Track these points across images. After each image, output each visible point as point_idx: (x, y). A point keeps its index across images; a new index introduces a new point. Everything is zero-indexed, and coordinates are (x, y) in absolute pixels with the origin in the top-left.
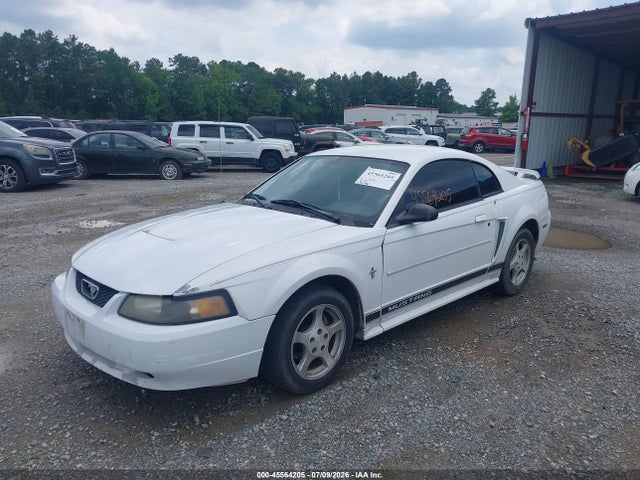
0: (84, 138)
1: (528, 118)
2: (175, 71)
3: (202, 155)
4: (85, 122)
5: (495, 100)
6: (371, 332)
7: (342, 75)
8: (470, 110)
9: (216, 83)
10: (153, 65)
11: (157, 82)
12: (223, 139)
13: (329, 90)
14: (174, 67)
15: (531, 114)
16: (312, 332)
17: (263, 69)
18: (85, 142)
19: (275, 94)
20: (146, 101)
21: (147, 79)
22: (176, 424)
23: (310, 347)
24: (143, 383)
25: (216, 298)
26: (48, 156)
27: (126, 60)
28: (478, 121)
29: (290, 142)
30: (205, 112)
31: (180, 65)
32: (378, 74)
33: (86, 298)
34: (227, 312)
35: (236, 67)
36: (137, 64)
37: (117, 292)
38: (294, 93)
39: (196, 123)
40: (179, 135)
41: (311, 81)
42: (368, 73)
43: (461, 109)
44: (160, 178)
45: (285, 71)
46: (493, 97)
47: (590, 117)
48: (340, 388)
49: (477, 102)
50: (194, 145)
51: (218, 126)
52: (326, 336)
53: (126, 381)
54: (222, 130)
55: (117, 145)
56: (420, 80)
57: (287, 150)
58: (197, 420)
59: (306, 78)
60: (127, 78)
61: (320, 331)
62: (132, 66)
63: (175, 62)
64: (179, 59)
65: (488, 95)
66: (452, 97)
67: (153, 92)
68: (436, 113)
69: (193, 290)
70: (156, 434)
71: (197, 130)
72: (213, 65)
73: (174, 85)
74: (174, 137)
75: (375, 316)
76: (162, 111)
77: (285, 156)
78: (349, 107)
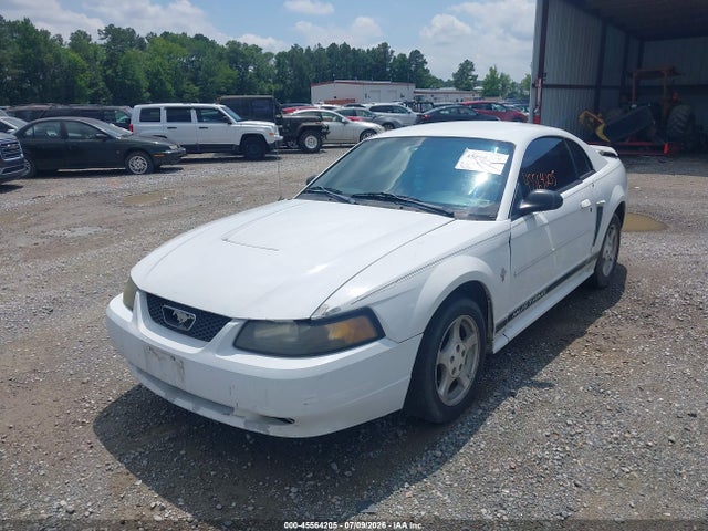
0: (27, 128)
1: (539, 90)
2: (107, 46)
3: (173, 143)
4: (18, 108)
5: (474, 73)
6: (499, 343)
7: (304, 48)
8: (448, 84)
9: (158, 59)
10: (80, 38)
11: (87, 59)
12: (195, 124)
13: (291, 66)
14: (105, 41)
15: (543, 86)
16: (452, 350)
17: (213, 42)
18: (29, 132)
19: (230, 71)
20: (75, 82)
21: (73, 55)
22: (310, 475)
23: (450, 367)
24: (275, 431)
25: (360, 318)
27: (46, 33)
28: (459, 97)
29: (273, 124)
30: (148, 94)
31: (113, 39)
32: (345, 46)
33: (172, 328)
34: (373, 335)
35: (181, 40)
36: (60, 38)
37: (230, 319)
38: (251, 69)
39: (162, 105)
40: (141, 121)
41: (269, 55)
42: (333, 45)
43: (437, 83)
44: (128, 172)
45: (239, 44)
46: (472, 69)
47: (598, 88)
48: (480, 411)
49: (454, 75)
50: (160, 132)
51: (190, 108)
52: (463, 352)
53: (251, 429)
54: (193, 113)
55: (70, 134)
56: (392, 52)
57: (271, 134)
58: (335, 466)
59: (264, 52)
60: (48, 55)
61: (458, 348)
62: (54, 40)
63: (106, 35)
64: (111, 31)
65: (467, 67)
66: (427, 71)
67: (83, 71)
68: (412, 88)
69: (333, 310)
70: (294, 490)
71: (164, 114)
72: (152, 37)
73: (108, 63)
74: (136, 123)
75: (503, 324)
76: (96, 93)
77: (270, 140)
78: (316, 82)
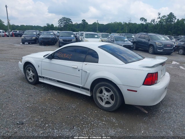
6: (41, 80)
26: (161, 46)
